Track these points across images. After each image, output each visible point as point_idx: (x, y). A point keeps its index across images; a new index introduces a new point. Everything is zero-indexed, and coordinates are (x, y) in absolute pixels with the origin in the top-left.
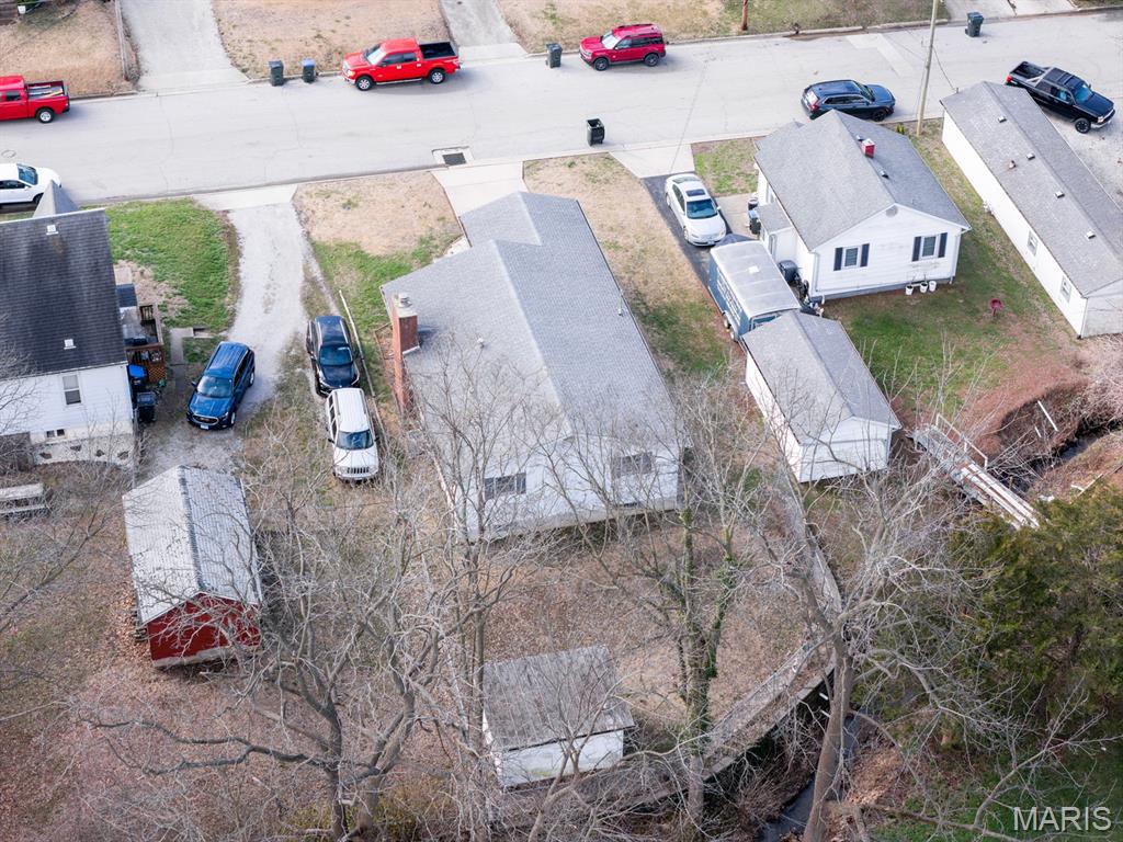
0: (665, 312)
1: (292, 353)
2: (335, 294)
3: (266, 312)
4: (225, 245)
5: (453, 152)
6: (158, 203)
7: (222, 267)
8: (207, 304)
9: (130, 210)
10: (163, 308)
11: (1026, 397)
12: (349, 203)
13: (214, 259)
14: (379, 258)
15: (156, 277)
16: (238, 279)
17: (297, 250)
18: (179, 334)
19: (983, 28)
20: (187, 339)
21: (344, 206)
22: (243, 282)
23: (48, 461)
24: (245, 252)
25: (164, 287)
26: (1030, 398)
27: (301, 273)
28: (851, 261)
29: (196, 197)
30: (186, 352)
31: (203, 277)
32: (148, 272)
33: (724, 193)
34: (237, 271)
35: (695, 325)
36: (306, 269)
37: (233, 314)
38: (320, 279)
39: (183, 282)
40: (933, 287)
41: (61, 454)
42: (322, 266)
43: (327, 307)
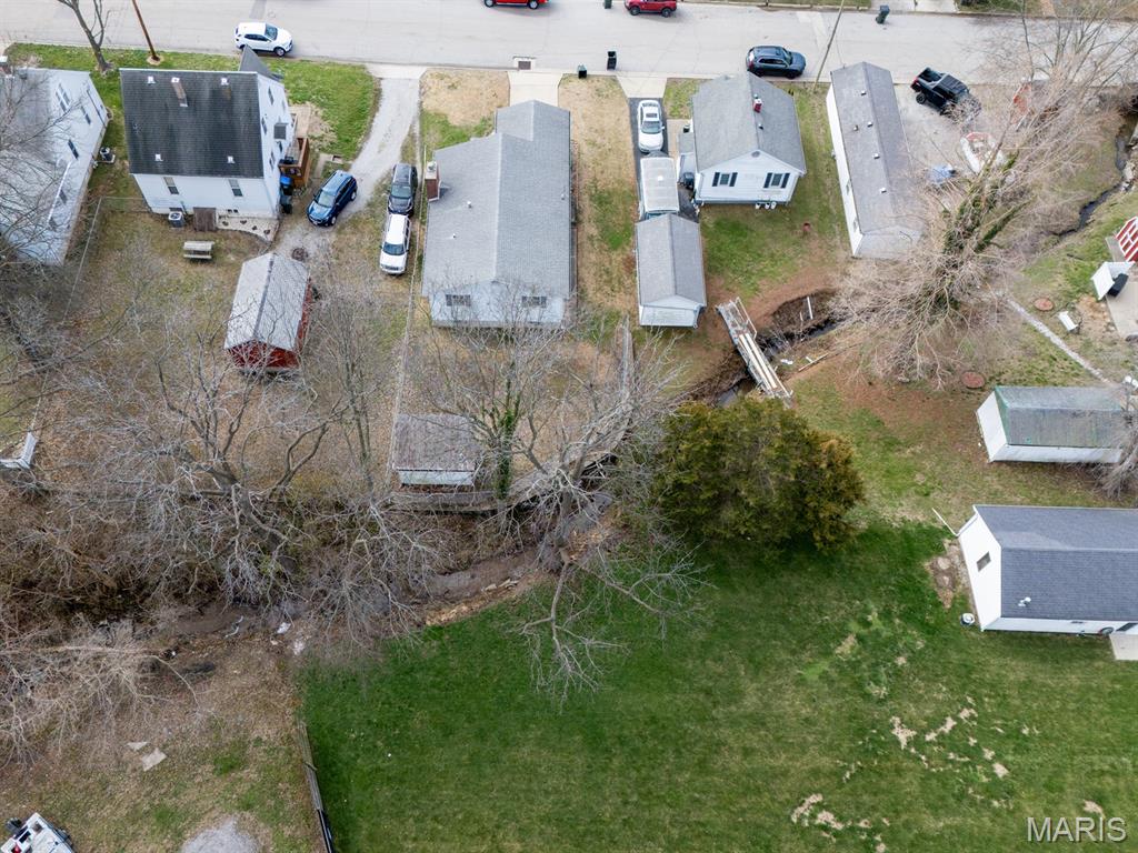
0: (606, 195)
1: (384, 182)
2: (422, 147)
3: (379, 152)
4: (371, 102)
5: (526, 60)
6: (345, 66)
7: (364, 117)
8: (347, 141)
9: (327, 68)
10: (321, 138)
11: (800, 294)
12: (453, 85)
13: (360, 110)
14: (455, 127)
15: (323, 117)
16: (371, 126)
17: (411, 111)
18: (324, 158)
19: (888, 18)
20: (328, 162)
21: (449, 87)
22: (374, 129)
23: (225, 228)
24: (381, 109)
25: (326, 125)
26: (804, 294)
27: (408, 129)
28: (724, 182)
29: (367, 64)
30: (325, 170)
31: (350, 122)
32: (320, 113)
33: (673, 117)
34: (372, 121)
35: (621, 207)
36: (412, 127)
37: (360, 149)
38: (418, 135)
39: (338, 123)
40: (773, 207)
41: (234, 225)
42: (421, 127)
43: (414, 156)
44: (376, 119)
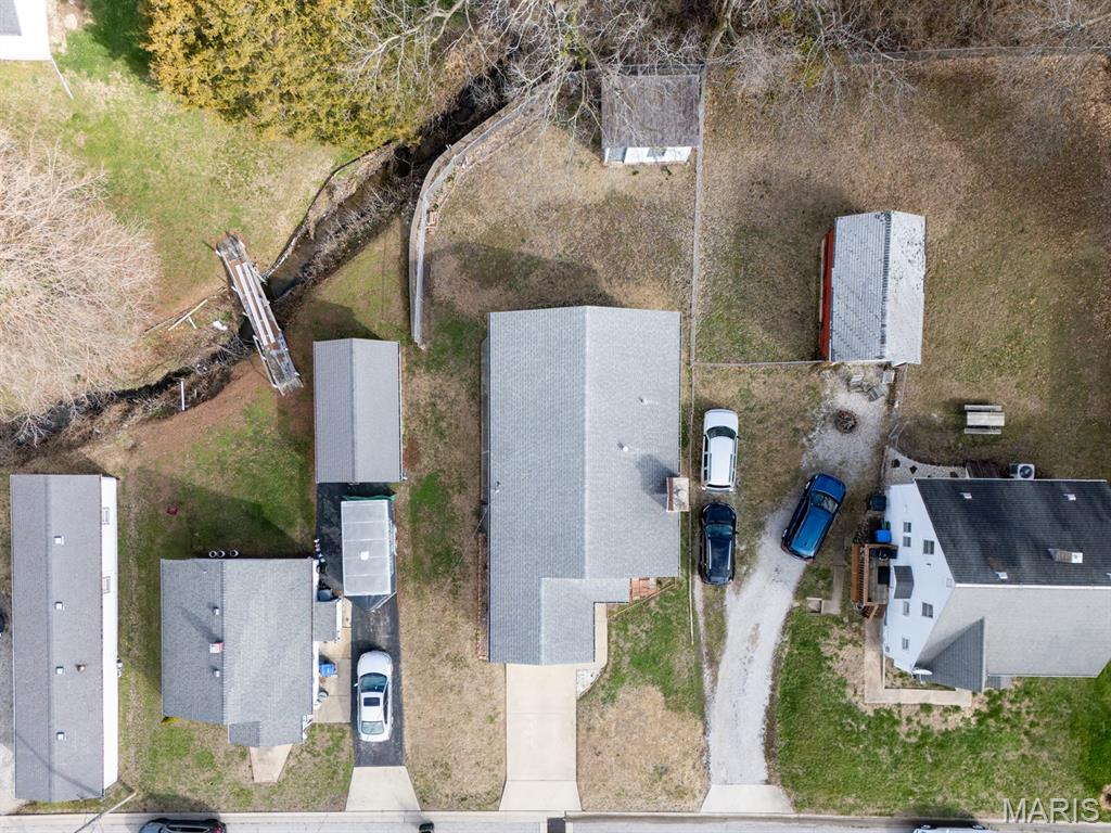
0: (440, 570)
1: (746, 569)
2: (698, 642)
3: (758, 625)
4: (777, 728)
7: (784, 695)
8: (805, 644)
9: (850, 801)
10: (843, 642)
11: (191, 414)
12: (661, 775)
14: (653, 683)
15: (845, 685)
16: (774, 677)
17: (718, 712)
18: (834, 605)
20: (828, 598)
21: (666, 771)
22: (770, 669)
24: (762, 714)
25: (839, 668)
27: (720, 676)
30: (831, 582)
31: (803, 685)
32: (850, 694)
34: (773, 688)
36: (715, 681)
37: (784, 630)
38: (705, 666)
39: (822, 677)
42: (701, 683)
43: (707, 625)
44: (768, 692)
